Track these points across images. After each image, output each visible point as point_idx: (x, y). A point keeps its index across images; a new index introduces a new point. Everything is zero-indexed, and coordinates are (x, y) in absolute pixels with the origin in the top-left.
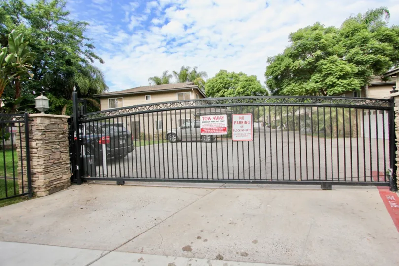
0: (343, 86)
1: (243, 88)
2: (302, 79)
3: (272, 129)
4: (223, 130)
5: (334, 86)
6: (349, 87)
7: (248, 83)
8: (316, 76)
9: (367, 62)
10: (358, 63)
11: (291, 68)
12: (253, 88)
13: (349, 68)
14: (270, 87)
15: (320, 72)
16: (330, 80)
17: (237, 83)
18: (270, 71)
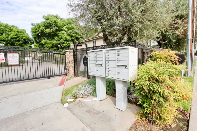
0: (67, 44)
1: (15, 35)
2: (51, 38)
3: (38, 61)
4: (2, 60)
5: (64, 44)
6: (69, 45)
7: (20, 33)
8: (56, 38)
9: (74, 36)
10: (72, 36)
11: (44, 32)
12: (23, 37)
13: (68, 38)
14: (35, 38)
15: (58, 36)
16: (62, 41)
17: (10, 32)
18: (34, 31)
